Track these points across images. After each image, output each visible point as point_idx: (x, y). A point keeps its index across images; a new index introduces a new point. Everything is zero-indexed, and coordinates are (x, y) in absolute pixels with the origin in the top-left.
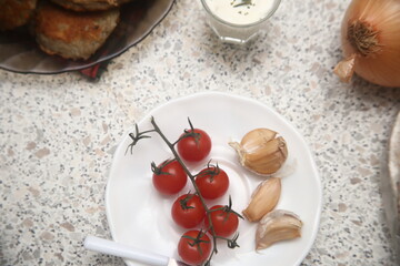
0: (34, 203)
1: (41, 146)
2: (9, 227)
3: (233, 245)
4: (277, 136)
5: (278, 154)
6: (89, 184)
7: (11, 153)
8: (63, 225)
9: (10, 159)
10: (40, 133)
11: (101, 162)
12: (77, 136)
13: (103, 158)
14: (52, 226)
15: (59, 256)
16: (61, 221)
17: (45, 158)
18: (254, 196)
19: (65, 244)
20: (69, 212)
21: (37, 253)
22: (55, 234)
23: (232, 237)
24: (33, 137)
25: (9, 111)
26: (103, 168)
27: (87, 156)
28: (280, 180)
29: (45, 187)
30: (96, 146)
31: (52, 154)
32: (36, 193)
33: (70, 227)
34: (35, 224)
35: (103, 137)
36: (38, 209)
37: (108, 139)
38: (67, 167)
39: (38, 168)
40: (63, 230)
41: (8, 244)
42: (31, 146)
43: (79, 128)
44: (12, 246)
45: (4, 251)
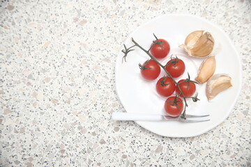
0: (85, 51)
1: (81, 19)
2: (74, 67)
3: (196, 100)
5: (209, 42)
6: (113, 35)
7: (65, 26)
8: (104, 60)
9: (66, 29)
10: (79, 12)
11: (116, 21)
12: (100, 9)
13: (117, 19)
14: (97, 62)
15: (106, 77)
16: (102, 58)
17: (85, 25)
18: (200, 70)
19: (107, 70)
20: (105, 53)
21: (93, 78)
22: (100, 65)
23: (194, 96)
24: (76, 15)
25: (59, 3)
26: (118, 25)
27: (108, 19)
28: (214, 57)
29: (88, 41)
30: (111, 13)
31: (88, 22)
32: (85, 46)
33: (107, 60)
34: (88, 62)
35: (114, 7)
36: (88, 54)
37: (118, 7)
38: (98, 28)
39: (82, 31)
40: (104, 63)
41: (76, 76)
42: (76, 20)
43: (100, 4)
44: (78, 76)
45: (75, 80)
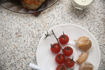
0: (16, 50)
1: (19, 34)
2: (8, 57)
4: (89, 40)
5: (89, 46)
6: (32, 47)
7: (11, 35)
8: (23, 58)
9: (10, 37)
10: (20, 30)
11: (36, 41)
12: (30, 32)
14: (20, 58)
15: (22, 67)
16: (23, 57)
17: (20, 38)
18: (80, 56)
19: (23, 63)
20: (25, 54)
21: (15, 65)
22: (21, 60)
23: (72, 69)
24: (17, 31)
25: (11, 23)
26: (36, 43)
27: (32, 39)
28: (88, 53)
29: (19, 46)
30: (35, 36)
31: (22, 37)
32: (17, 48)
33: (25, 59)
34: (16, 57)
35: (37, 33)
37: (39, 34)
38: (26, 41)
39: (18, 40)
40: (23, 59)
41: (7, 62)
42: (17, 34)
43: (31, 30)
44: (8, 62)
45: (6, 63)
